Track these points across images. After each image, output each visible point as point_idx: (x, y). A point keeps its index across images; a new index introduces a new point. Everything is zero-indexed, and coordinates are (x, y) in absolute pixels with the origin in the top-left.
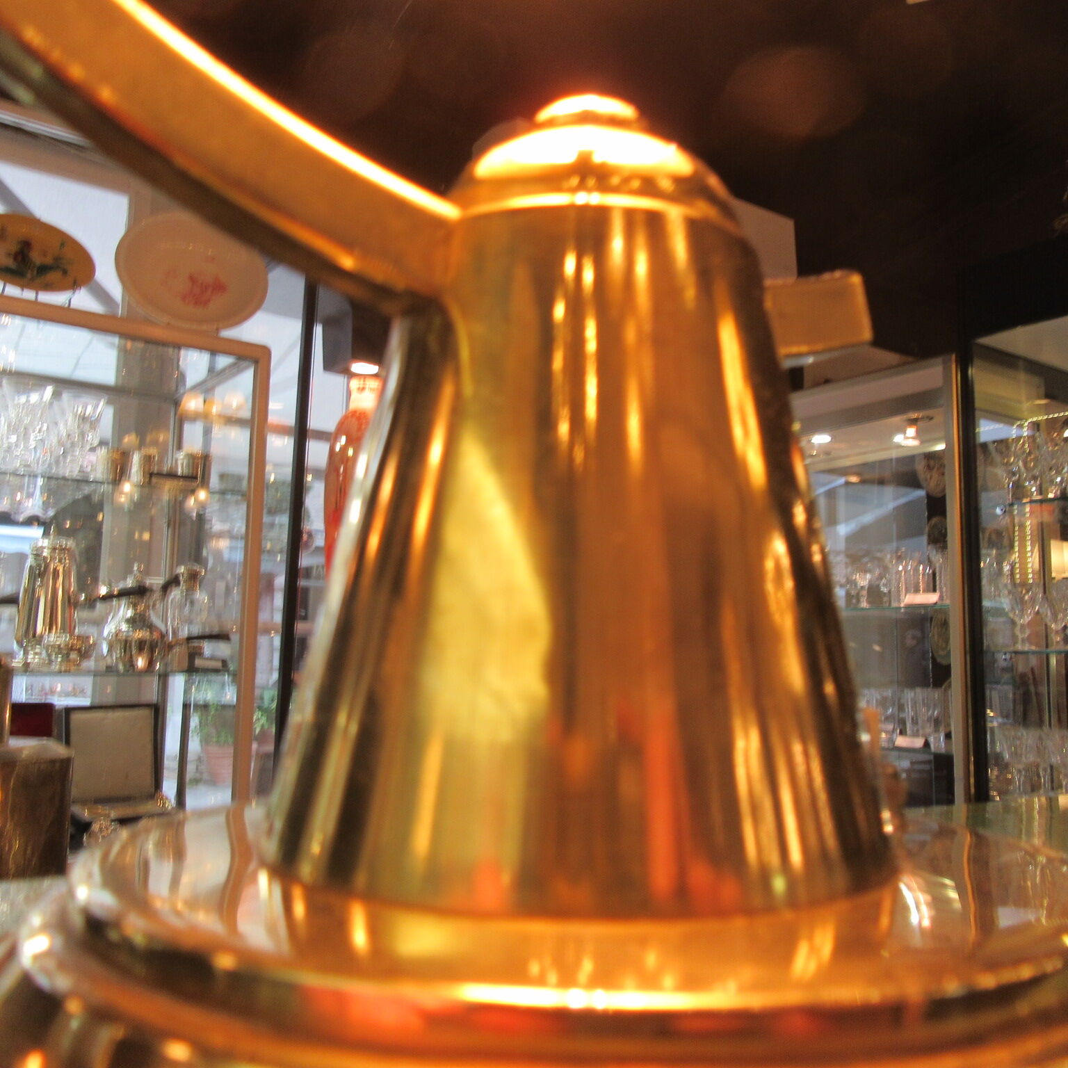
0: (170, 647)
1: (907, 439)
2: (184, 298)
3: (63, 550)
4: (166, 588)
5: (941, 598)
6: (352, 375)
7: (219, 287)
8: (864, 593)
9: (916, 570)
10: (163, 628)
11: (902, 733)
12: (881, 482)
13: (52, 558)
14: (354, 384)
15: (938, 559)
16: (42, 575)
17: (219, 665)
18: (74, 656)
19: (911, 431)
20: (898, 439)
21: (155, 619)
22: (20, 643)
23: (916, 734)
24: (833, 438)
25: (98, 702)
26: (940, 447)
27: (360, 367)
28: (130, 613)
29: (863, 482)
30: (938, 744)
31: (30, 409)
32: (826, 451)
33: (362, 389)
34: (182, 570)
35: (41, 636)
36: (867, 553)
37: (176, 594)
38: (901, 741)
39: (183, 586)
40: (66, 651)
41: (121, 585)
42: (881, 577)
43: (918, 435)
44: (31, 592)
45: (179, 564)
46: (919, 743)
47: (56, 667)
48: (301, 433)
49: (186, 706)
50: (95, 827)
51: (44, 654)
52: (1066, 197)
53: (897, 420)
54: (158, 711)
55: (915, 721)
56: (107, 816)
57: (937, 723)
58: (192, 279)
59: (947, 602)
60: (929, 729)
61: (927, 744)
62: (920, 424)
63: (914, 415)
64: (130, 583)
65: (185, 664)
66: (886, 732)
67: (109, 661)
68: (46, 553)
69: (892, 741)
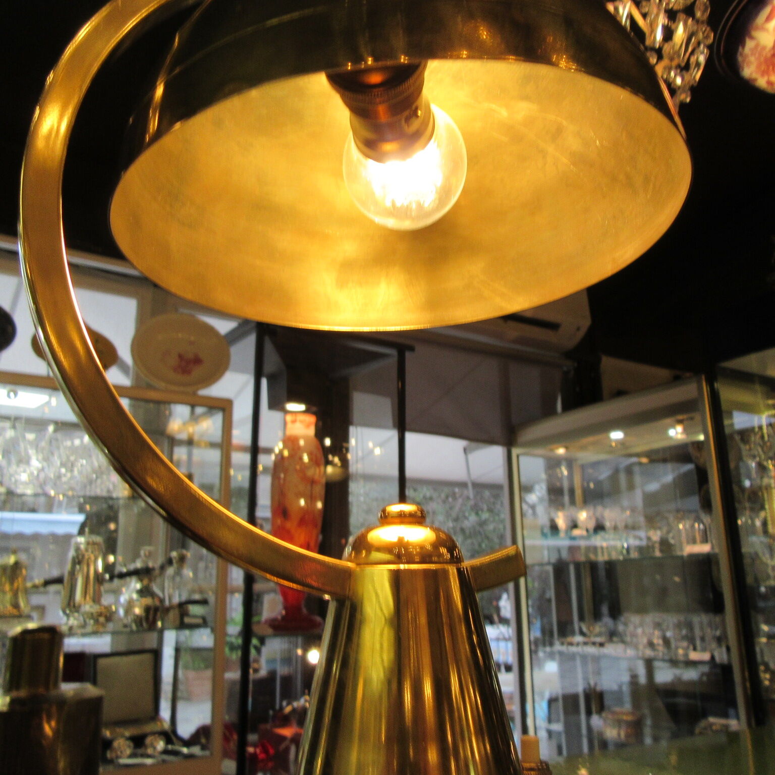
0: (167, 610)
1: (676, 433)
2: (175, 370)
3: (94, 544)
4: (163, 568)
5: (713, 548)
6: (286, 412)
7: (197, 361)
8: (657, 545)
9: (692, 526)
10: (161, 595)
11: (695, 649)
12: (665, 461)
13: (87, 550)
14: (289, 418)
15: (707, 519)
16: (80, 563)
17: (199, 621)
18: (102, 619)
19: (679, 428)
20: (672, 432)
21: (156, 589)
22: (64, 612)
23: (704, 650)
24: (626, 434)
25: (115, 650)
26: (702, 437)
27: (292, 406)
28: (138, 586)
29: (652, 461)
30: (721, 656)
31: (73, 450)
32: (621, 443)
33: (294, 422)
34: (174, 554)
35: (80, 606)
36: (658, 513)
37: (170, 571)
38: (694, 656)
39: (175, 565)
40: (95, 617)
41: (132, 567)
42: (668, 532)
43: (685, 430)
44: (72, 574)
45: (171, 550)
46: (706, 656)
47: (89, 629)
48: (255, 450)
49: (177, 650)
50: (116, 744)
51: (81, 619)
52: (773, 261)
53: (668, 421)
54: (157, 654)
55: (703, 639)
56: (123, 736)
57: (719, 640)
58: (181, 357)
59: (717, 550)
60: (714, 645)
61: (713, 658)
62: (686, 423)
63: (680, 417)
64: (139, 564)
65: (178, 622)
66: (683, 648)
67: (125, 621)
68: (82, 547)
69: (686, 655)
